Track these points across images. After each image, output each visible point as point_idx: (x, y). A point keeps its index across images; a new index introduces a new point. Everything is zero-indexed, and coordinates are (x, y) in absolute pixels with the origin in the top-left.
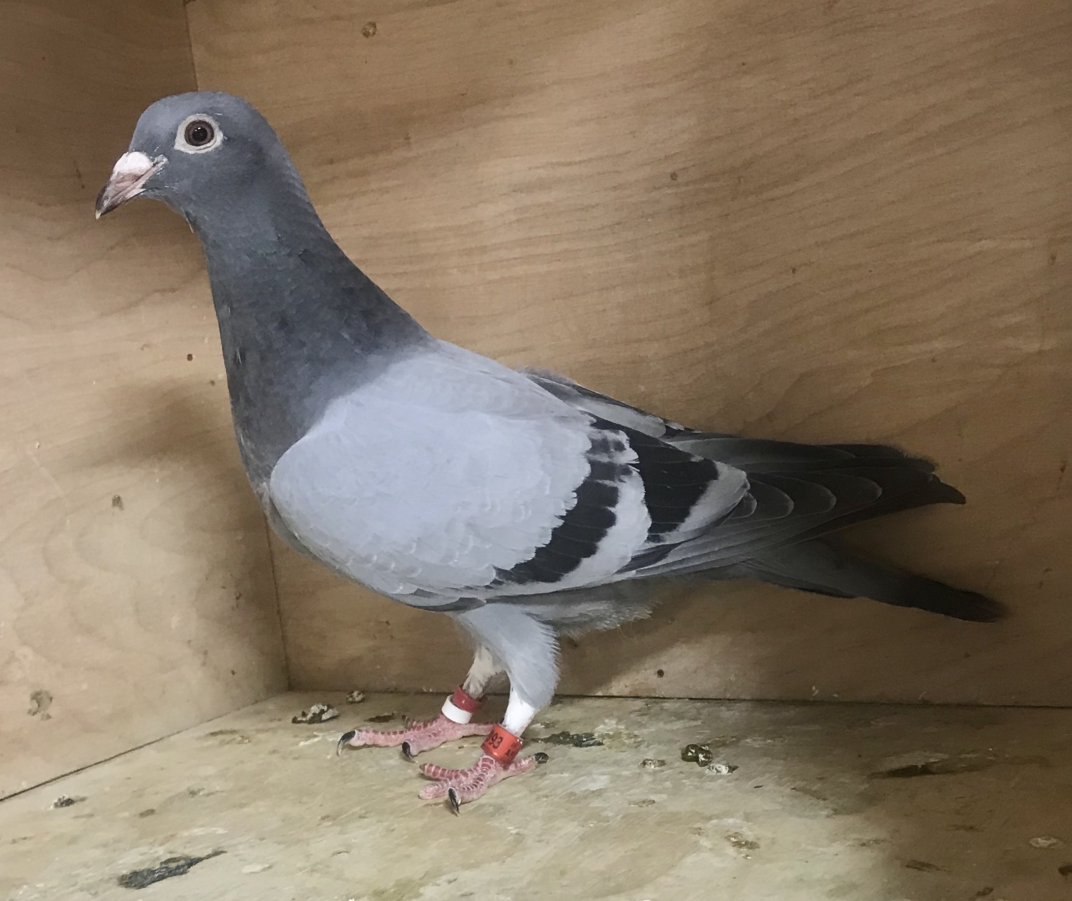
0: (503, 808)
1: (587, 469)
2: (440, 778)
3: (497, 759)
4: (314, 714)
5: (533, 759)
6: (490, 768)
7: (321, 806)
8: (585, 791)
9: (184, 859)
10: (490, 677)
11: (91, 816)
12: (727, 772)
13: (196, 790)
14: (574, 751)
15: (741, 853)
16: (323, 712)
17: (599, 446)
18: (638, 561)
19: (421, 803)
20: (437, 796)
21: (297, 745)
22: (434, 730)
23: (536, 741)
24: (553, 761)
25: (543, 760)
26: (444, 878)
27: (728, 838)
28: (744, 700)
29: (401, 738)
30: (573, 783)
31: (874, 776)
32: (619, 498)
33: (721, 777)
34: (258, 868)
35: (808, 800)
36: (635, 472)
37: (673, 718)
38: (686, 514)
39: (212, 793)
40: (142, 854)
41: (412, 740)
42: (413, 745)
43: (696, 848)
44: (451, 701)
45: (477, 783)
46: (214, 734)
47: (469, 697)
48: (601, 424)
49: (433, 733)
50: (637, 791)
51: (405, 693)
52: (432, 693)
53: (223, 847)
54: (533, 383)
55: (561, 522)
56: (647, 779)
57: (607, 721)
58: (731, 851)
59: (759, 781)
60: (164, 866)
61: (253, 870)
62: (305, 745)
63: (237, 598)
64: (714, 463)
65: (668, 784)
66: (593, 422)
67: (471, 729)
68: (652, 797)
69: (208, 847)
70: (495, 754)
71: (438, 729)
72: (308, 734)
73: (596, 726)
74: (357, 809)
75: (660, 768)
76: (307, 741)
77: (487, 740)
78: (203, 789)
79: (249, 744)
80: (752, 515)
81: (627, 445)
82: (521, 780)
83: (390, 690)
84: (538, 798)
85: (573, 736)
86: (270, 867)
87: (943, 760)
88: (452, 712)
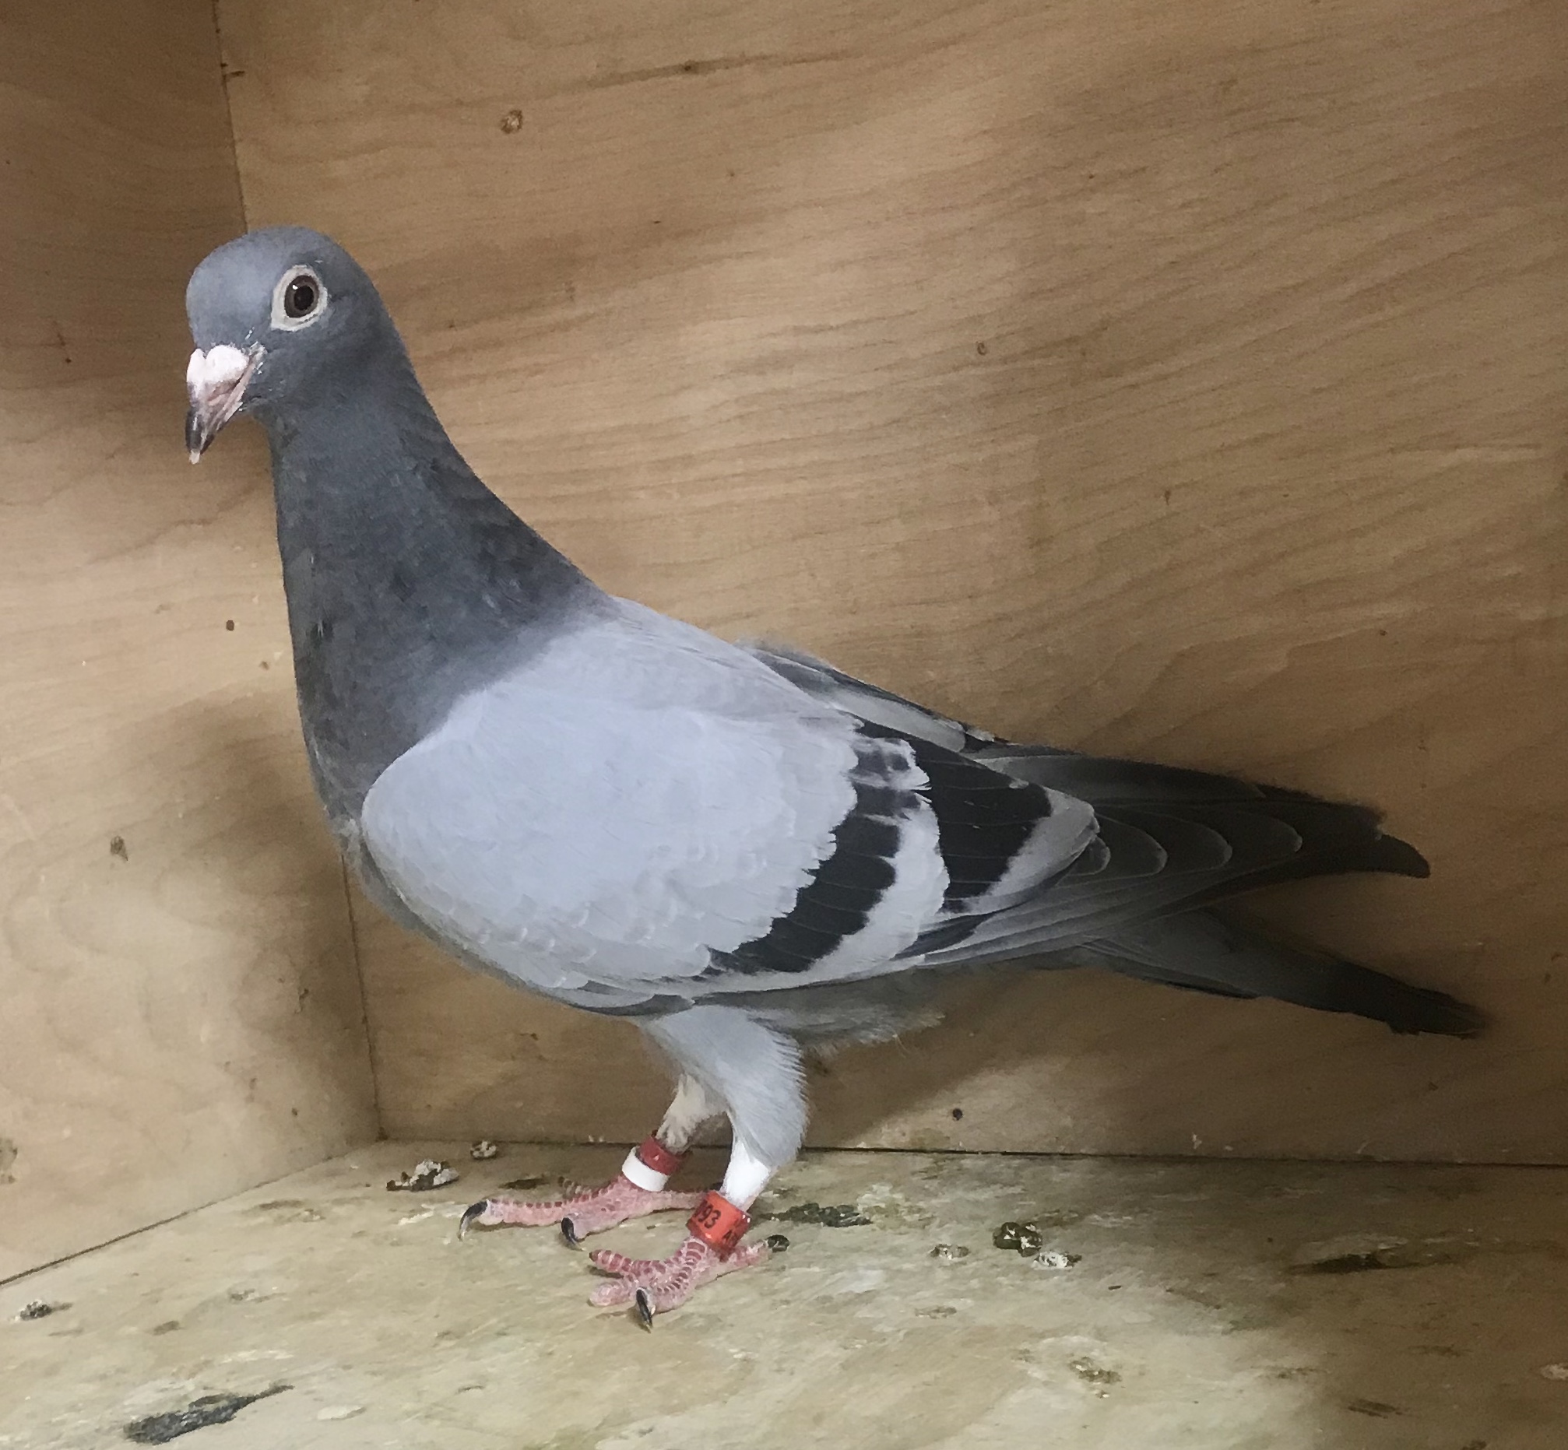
0: (720, 1320)
1: (851, 799)
2: (622, 1272)
3: (712, 1246)
4: (420, 1176)
5: (764, 1245)
6: (699, 1258)
7: (437, 1316)
8: (847, 1294)
9: (228, 1398)
10: (700, 1121)
11: (79, 1331)
12: (1065, 1264)
13: (242, 1293)
14: (826, 1233)
15: (1093, 1388)
16: (434, 1173)
17: (869, 763)
18: (929, 941)
19: (592, 1313)
20: (616, 1301)
21: (397, 1223)
22: (610, 1200)
23: (768, 1217)
24: (795, 1248)
25: (780, 1246)
26: (634, 1426)
27: (1072, 1366)
28: (1085, 1156)
29: (559, 1213)
30: (828, 1281)
31: (1292, 1270)
32: (901, 844)
33: (1058, 1272)
34: (343, 1412)
35: (1190, 1307)
36: (924, 803)
37: (976, 1183)
38: (1003, 868)
39: (267, 1298)
40: (162, 1390)
41: (577, 1214)
42: (577, 1222)
43: (1023, 1379)
44: (637, 1155)
45: (679, 1280)
46: (264, 1207)
47: (666, 1151)
48: (870, 730)
49: (608, 1206)
50: (927, 1294)
51: (561, 1144)
52: (602, 1143)
53: (285, 1380)
54: (761, 665)
55: (810, 880)
56: (941, 1275)
57: (875, 1187)
58: (1077, 1385)
59: (1116, 1278)
60: (195, 1408)
61: (336, 1416)
62: (408, 1224)
63: (302, 997)
64: (1045, 792)
65: (975, 1283)
66: (859, 726)
67: (666, 1199)
68: (951, 1304)
69: (261, 1380)
70: (709, 1236)
71: (615, 1199)
72: (411, 1207)
73: (858, 1196)
74: (493, 1321)
75: (961, 1259)
76: (412, 1216)
77: (696, 1215)
78: (253, 1291)
79: (323, 1222)
80: (1103, 871)
81: (911, 762)
82: (747, 1276)
83: (536, 1140)
84: (774, 1305)
85: (824, 1210)
86: (360, 1411)
87: (1398, 1247)
88: (637, 1172)
